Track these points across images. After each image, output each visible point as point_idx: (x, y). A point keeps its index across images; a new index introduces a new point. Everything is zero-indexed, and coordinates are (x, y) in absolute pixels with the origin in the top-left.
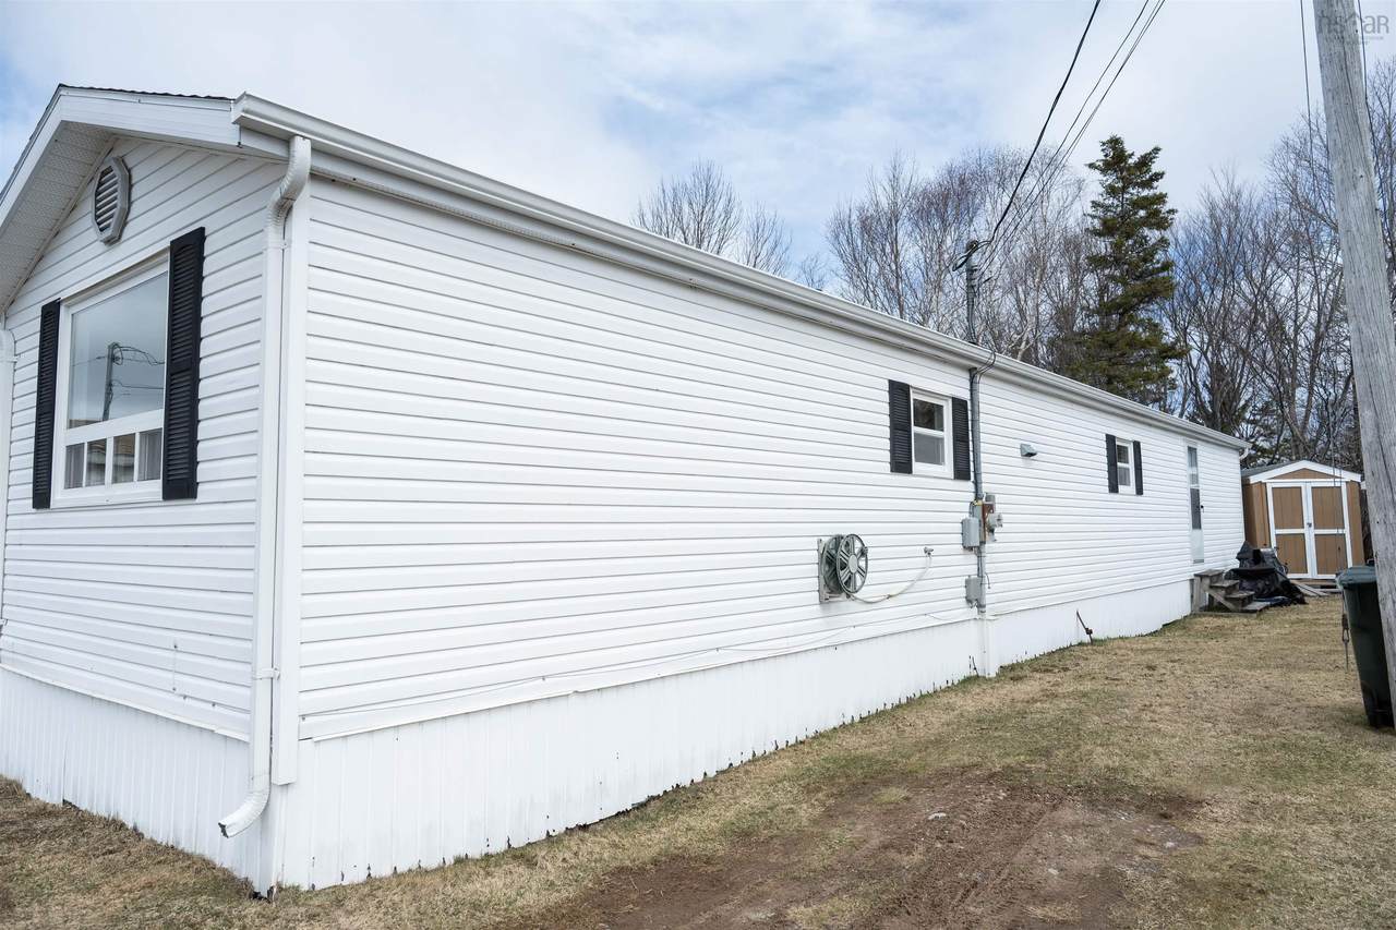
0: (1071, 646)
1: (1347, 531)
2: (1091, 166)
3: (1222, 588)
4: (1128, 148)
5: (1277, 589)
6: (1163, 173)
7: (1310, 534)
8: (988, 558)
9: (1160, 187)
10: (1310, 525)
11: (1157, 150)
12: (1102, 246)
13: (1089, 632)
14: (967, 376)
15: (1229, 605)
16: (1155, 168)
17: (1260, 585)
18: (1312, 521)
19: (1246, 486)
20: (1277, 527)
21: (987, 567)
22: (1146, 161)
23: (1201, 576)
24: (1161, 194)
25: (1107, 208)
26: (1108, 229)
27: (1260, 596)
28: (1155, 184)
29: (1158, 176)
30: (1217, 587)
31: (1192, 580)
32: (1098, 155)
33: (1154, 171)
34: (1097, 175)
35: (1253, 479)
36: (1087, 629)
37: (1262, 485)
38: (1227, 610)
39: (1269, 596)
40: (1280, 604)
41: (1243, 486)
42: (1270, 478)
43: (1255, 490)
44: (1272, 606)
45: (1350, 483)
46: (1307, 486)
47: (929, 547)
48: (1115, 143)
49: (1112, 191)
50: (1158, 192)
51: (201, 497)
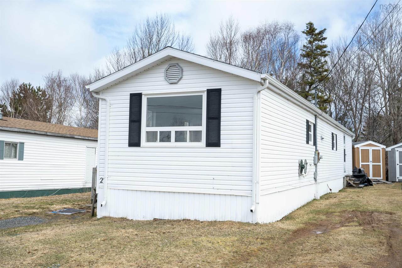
0: (328, 193)
1: (381, 164)
2: (303, 32)
3: (353, 180)
4: (315, 27)
5: (365, 181)
6: (327, 38)
7: (371, 164)
8: (318, 167)
9: (325, 42)
10: (371, 162)
11: (325, 29)
12: (305, 61)
13: (331, 190)
14: (314, 117)
15: (354, 185)
16: (324, 35)
17: (361, 180)
18: (372, 160)
19: (353, 148)
20: (362, 162)
21: (318, 170)
22: (321, 32)
23: (347, 176)
24: (325, 45)
25: (307, 48)
26: (307, 55)
27: (361, 183)
28: (323, 41)
29: (325, 39)
30: (351, 180)
31: (344, 178)
32: (305, 28)
33: (324, 37)
34: (305, 35)
35: (356, 146)
36: (330, 189)
37: (358, 148)
38: (354, 187)
39: (363, 183)
40: (366, 186)
41: (352, 148)
42: (360, 146)
43: (356, 150)
44: (364, 186)
45: (383, 149)
46: (371, 149)
47: (310, 164)
48: (311, 25)
49: (310, 42)
50: (325, 44)
51: (221, 147)
